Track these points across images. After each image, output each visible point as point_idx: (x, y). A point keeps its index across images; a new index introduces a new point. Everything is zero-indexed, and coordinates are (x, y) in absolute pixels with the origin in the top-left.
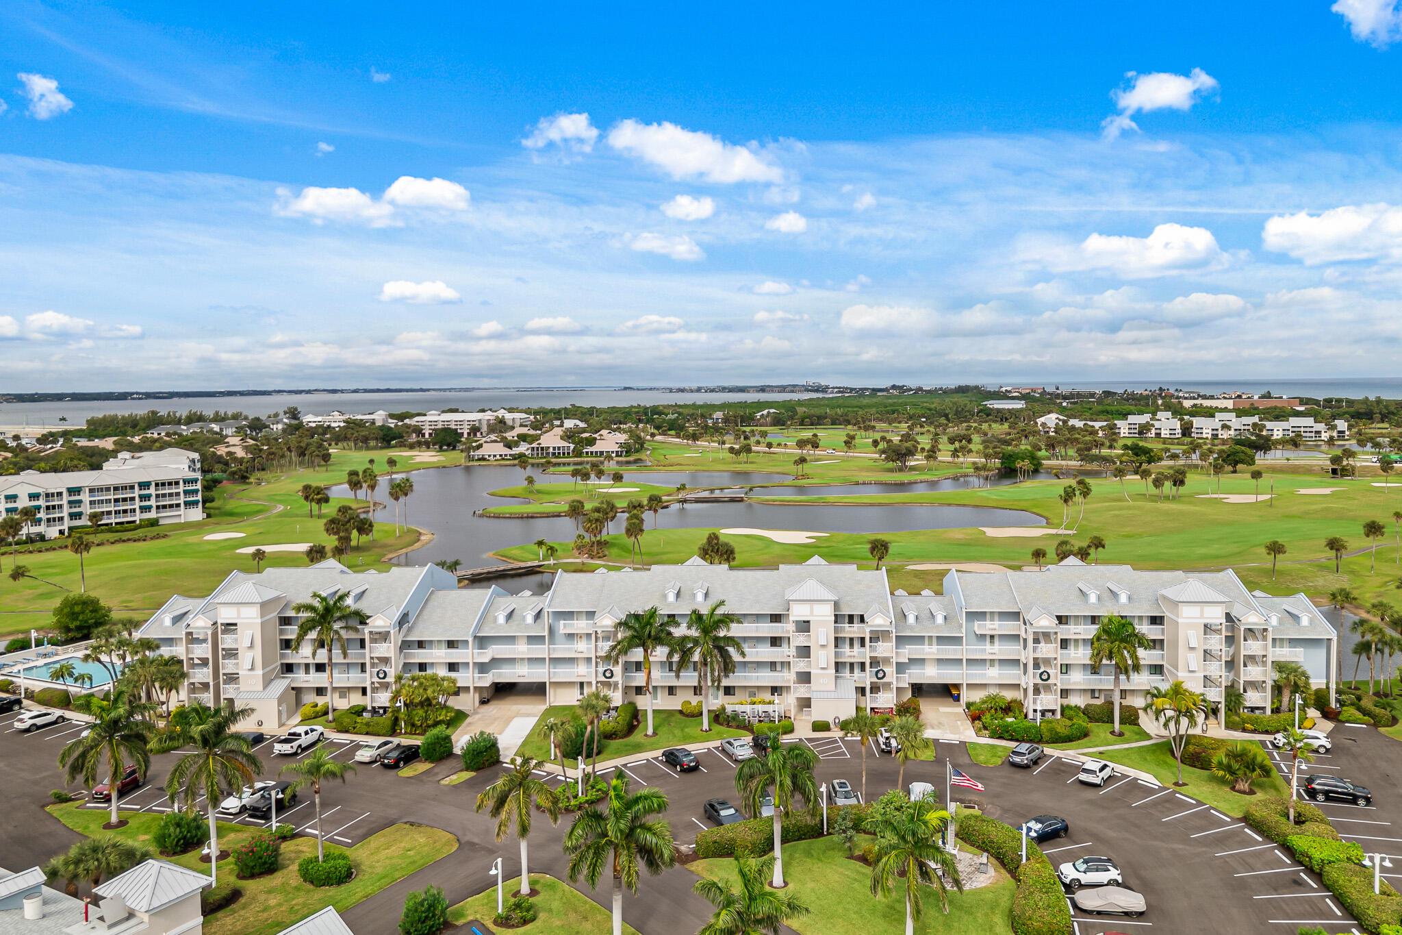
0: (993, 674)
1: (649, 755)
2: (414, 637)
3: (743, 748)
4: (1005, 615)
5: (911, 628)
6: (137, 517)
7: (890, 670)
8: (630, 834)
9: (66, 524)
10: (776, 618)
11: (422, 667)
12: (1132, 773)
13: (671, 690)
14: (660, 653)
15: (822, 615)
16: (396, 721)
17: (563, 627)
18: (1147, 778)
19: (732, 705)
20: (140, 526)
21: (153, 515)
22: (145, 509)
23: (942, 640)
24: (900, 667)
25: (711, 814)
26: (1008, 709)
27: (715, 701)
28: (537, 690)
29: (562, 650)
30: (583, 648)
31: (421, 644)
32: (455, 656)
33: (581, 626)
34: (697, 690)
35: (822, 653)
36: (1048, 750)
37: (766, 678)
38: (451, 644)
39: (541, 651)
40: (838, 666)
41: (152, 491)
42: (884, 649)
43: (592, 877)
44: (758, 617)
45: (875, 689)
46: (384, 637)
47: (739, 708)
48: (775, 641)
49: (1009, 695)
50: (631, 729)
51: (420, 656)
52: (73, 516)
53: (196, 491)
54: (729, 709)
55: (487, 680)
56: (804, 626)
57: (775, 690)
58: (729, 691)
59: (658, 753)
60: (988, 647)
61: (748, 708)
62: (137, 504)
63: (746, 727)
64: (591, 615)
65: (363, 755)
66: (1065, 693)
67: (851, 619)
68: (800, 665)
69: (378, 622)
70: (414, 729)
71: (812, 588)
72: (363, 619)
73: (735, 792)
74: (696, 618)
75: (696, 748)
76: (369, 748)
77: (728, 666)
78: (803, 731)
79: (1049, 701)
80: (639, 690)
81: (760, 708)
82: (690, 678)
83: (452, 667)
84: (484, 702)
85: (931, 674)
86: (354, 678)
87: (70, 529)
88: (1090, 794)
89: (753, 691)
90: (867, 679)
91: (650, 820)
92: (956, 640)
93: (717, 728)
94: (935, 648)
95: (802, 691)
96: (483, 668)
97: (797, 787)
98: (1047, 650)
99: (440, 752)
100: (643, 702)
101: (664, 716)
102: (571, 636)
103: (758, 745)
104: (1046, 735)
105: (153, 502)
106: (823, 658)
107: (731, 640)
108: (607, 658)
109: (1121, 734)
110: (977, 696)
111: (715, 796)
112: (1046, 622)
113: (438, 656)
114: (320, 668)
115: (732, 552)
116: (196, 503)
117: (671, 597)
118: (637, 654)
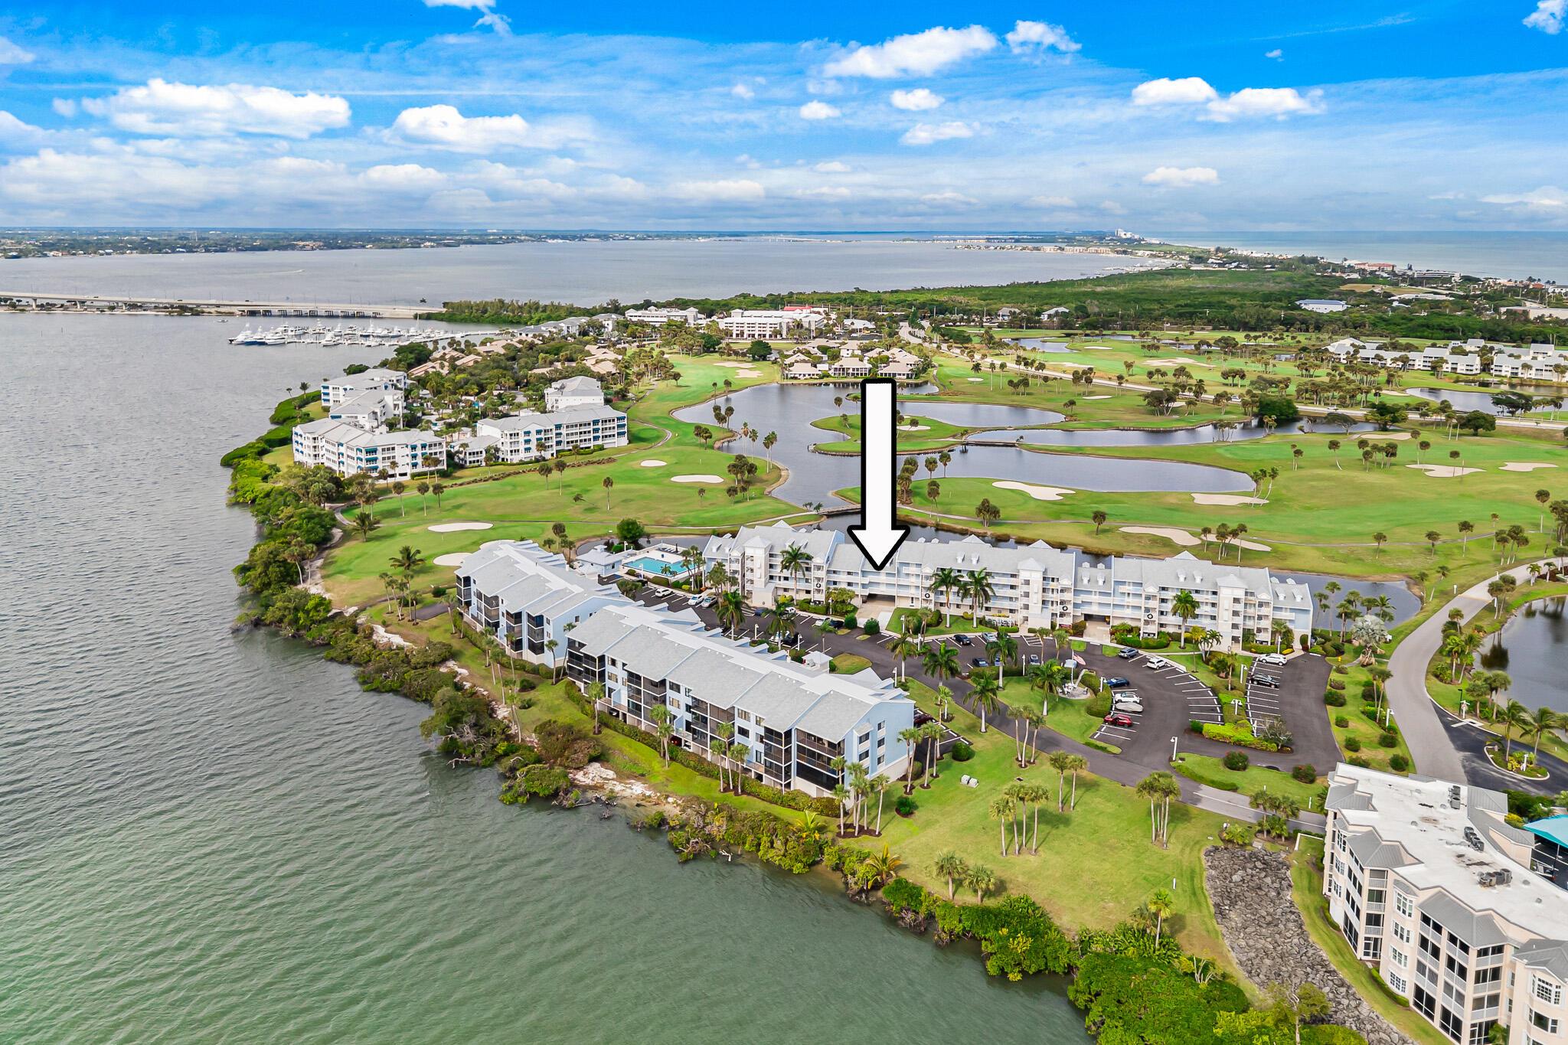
0: (1128, 613)
1: (948, 636)
2: (832, 569)
3: (993, 637)
4: (1135, 584)
5: (1085, 586)
6: (592, 444)
7: (1070, 607)
8: (946, 662)
9: (555, 448)
10: (1013, 576)
11: (835, 583)
12: (1176, 665)
13: (958, 606)
14: (955, 589)
15: (1036, 578)
16: (828, 608)
17: (905, 570)
18: (1182, 668)
19: (988, 616)
20: (594, 451)
21: (600, 442)
22: (596, 438)
23: (1101, 593)
24: (1076, 605)
25: (976, 663)
26: (1130, 630)
27: (980, 613)
28: (891, 599)
29: (903, 581)
30: (913, 580)
31: (835, 572)
32: (851, 578)
33: (913, 570)
34: (971, 607)
35: (1035, 596)
36: (1140, 651)
37: (1007, 605)
38: (849, 573)
39: (893, 580)
40: (1044, 602)
41: (600, 426)
42: (1068, 596)
43: (933, 674)
44: (1004, 575)
45: (1062, 615)
46: (819, 568)
47: (992, 618)
48: (1012, 587)
49: (1133, 624)
50: (938, 623)
51: (834, 577)
52: (559, 443)
53: (624, 426)
54: (987, 618)
55: (866, 592)
56: (1027, 582)
57: (1011, 611)
58: (987, 609)
59: (952, 635)
60: (1126, 598)
61: (997, 619)
62: (591, 436)
63: (996, 628)
64: (919, 565)
65: (819, 623)
66: (1162, 625)
67: (1053, 580)
68: (1025, 601)
69: (818, 560)
70: (836, 613)
71: (1031, 563)
72: (809, 558)
73: (985, 654)
74: (972, 574)
75: (970, 635)
76: (820, 620)
77: (987, 598)
78: (1023, 632)
79: (1153, 629)
80: (942, 604)
81: (1003, 619)
82: (968, 601)
83: (850, 584)
84: (864, 602)
85: (1094, 610)
86: (803, 585)
87: (557, 451)
88: (1150, 672)
89: (1000, 610)
90: (1058, 609)
91: (953, 658)
92: (1109, 594)
93: (981, 627)
94: (1097, 597)
95: (1024, 613)
96: (864, 586)
97: (1010, 654)
98: (1154, 604)
99: (851, 624)
100: (944, 610)
101: (955, 619)
102: (908, 575)
103: (999, 637)
104: (1144, 645)
105: (600, 434)
106: (1035, 599)
107: (989, 585)
108: (929, 589)
109: (1184, 648)
110: (1117, 623)
111: (978, 657)
112: (1152, 590)
113: (843, 579)
114: (786, 579)
115: (998, 512)
116: (624, 433)
117: (960, 560)
118: (943, 588)
